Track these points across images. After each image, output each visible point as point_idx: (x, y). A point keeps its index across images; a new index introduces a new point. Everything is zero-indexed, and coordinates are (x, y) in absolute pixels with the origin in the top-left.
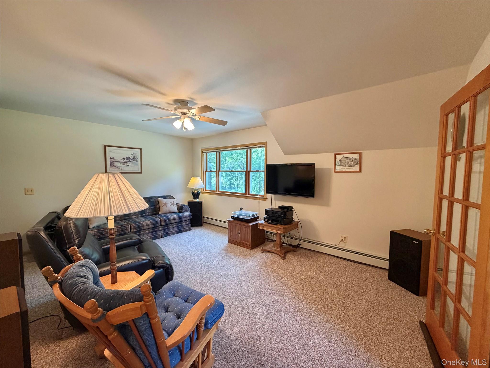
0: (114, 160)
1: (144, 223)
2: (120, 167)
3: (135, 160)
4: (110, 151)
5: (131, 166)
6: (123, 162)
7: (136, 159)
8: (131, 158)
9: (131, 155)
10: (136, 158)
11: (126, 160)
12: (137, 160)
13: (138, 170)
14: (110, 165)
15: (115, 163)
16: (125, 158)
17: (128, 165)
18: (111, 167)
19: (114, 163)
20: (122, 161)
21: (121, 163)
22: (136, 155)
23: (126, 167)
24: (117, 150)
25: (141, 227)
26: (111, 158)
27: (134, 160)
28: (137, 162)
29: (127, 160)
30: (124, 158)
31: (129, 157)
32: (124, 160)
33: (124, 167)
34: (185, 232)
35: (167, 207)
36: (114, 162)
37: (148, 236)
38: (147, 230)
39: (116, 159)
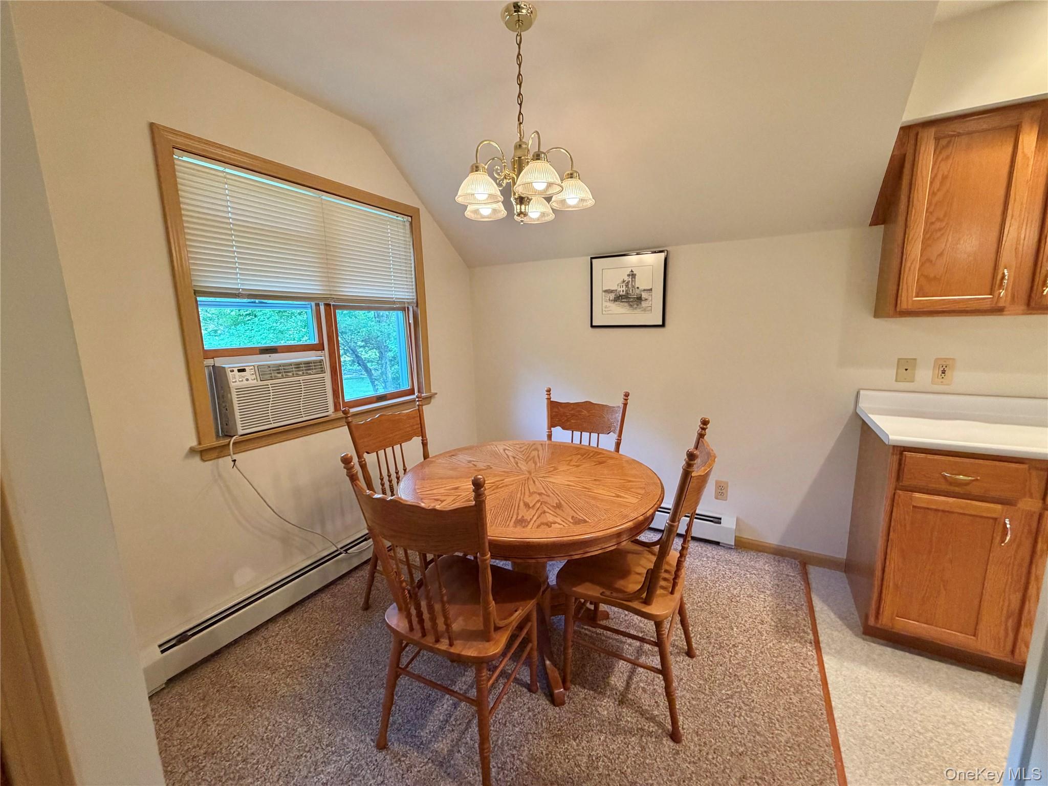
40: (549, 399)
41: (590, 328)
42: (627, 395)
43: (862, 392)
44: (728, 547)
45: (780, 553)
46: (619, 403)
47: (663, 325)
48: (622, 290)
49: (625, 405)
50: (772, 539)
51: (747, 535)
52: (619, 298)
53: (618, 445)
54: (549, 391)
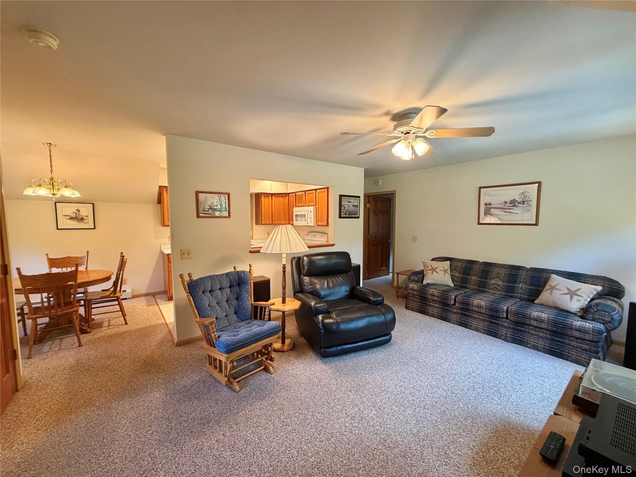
0: (490, 206)
1: (474, 302)
2: (499, 216)
3: (525, 203)
4: (486, 195)
5: (516, 213)
6: (505, 207)
7: (527, 201)
8: (519, 201)
9: (519, 196)
10: (529, 200)
11: (509, 205)
12: (530, 202)
13: (531, 220)
14: (485, 213)
15: (492, 210)
16: (508, 201)
17: (512, 211)
18: (485, 216)
19: (490, 211)
20: (502, 206)
21: (500, 209)
22: (528, 195)
23: (509, 215)
24: (497, 190)
25: (468, 304)
26: (486, 204)
27: (523, 204)
28: (530, 206)
29: (511, 205)
30: (506, 202)
31: (514, 200)
32: (506, 205)
33: (506, 215)
34: (570, 361)
35: (552, 295)
36: (490, 208)
37: (480, 325)
38: (479, 314)
39: (493, 205)
40: (48, 258)
41: (56, 230)
42: (88, 252)
43: (161, 245)
44: (130, 298)
45: (146, 295)
46: (85, 254)
47: (94, 228)
48: (74, 216)
49: (88, 255)
50: (144, 292)
51: (135, 293)
52: (71, 218)
53: (86, 268)
54: (47, 254)
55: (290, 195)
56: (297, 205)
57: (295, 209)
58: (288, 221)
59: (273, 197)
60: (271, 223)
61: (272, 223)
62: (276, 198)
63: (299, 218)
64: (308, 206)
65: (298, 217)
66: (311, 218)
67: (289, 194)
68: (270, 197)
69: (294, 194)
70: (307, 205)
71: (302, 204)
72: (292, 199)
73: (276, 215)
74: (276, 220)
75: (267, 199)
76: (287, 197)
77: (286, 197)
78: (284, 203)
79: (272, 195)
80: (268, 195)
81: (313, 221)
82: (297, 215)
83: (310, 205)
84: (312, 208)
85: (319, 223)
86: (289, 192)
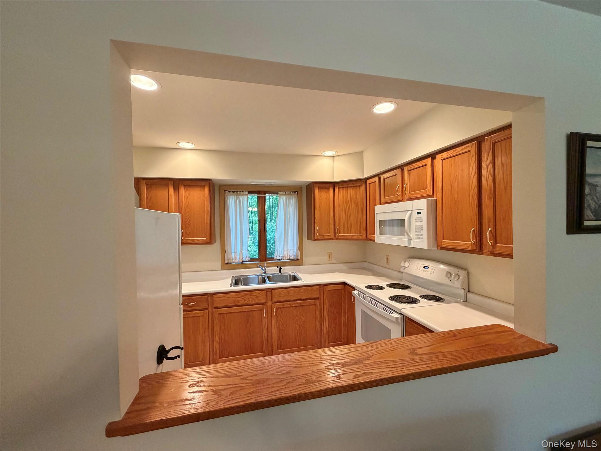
55: (368, 182)
56: (382, 201)
57: (378, 209)
58: (365, 232)
59: (337, 190)
60: (332, 237)
61: (335, 236)
62: (341, 190)
63: (387, 229)
64: (409, 200)
65: (384, 226)
66: (419, 229)
67: (366, 179)
68: (331, 191)
69: (377, 179)
70: (406, 196)
71: (393, 198)
72: (373, 187)
73: (342, 221)
74: (342, 231)
75: (324, 194)
76: (363, 187)
77: (360, 186)
78: (356, 198)
79: (334, 185)
80: (327, 186)
81: (425, 236)
82: (385, 221)
83: (415, 196)
84: (422, 204)
85: (446, 243)
86: (365, 176)
